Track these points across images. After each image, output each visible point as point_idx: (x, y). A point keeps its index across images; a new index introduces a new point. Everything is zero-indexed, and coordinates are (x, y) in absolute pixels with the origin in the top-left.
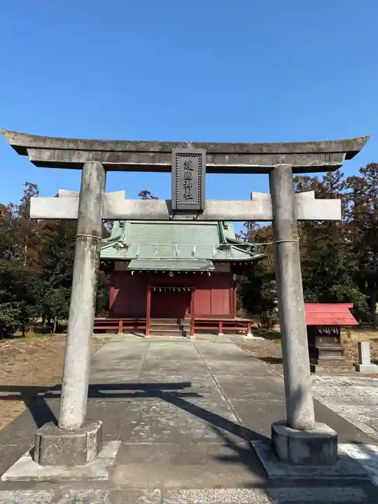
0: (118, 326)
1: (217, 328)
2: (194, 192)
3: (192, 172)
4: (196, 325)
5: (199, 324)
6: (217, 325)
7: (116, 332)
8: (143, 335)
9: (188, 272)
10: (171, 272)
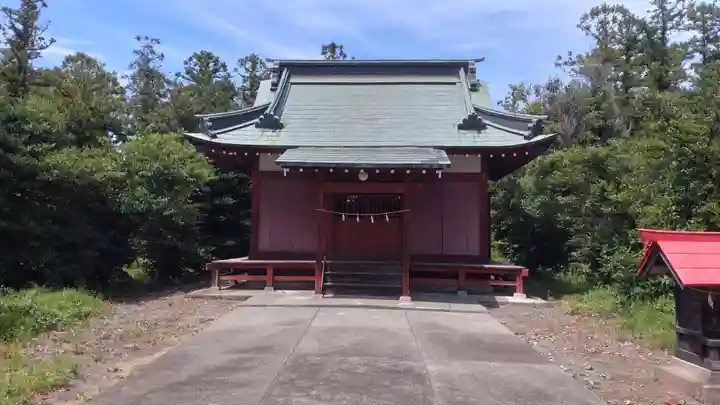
0: (265, 274)
9: (396, 169)
10: (362, 171)
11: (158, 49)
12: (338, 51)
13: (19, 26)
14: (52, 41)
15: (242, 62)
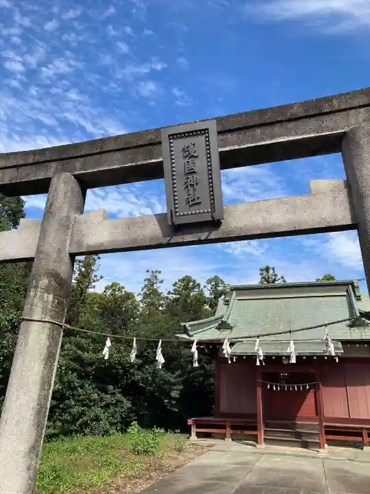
0: (225, 428)
1: (359, 439)
2: (202, 192)
3: (196, 161)
4: (327, 433)
5: (330, 431)
6: (360, 435)
7: (223, 437)
8: (254, 443)
9: (307, 356)
10: (284, 358)
11: (160, 277)
12: (271, 272)
13: (83, 269)
14: (101, 277)
15: (209, 281)
